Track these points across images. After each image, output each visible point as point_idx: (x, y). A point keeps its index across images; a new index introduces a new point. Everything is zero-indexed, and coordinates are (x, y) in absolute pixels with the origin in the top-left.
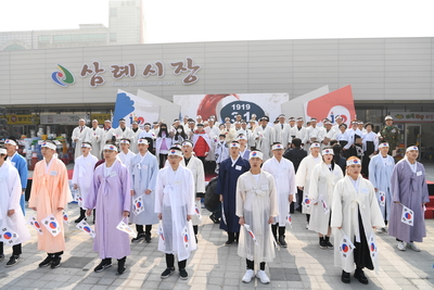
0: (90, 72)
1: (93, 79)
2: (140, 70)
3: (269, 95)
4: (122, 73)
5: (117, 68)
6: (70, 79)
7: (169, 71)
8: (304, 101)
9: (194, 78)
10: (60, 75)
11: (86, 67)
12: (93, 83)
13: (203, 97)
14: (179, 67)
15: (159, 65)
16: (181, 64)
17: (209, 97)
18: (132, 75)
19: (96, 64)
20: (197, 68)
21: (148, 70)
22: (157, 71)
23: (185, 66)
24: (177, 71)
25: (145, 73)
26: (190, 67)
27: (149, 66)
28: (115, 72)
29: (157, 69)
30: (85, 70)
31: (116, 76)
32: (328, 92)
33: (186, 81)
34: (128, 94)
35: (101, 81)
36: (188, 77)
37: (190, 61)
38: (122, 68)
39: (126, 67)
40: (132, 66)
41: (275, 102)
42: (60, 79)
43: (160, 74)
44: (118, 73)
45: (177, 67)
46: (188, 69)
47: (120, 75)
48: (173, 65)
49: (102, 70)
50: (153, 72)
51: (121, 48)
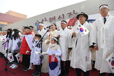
0: (44, 21)
2: (57, 18)
4: (52, 20)
5: (50, 18)
7: (66, 16)
11: (43, 19)
15: (63, 15)
16: (71, 13)
18: (55, 20)
19: (45, 18)
20: (77, 13)
21: (60, 17)
22: (62, 18)
23: (72, 13)
24: (69, 16)
25: (59, 19)
26: (74, 13)
27: (60, 16)
28: (50, 20)
29: (62, 17)
31: (50, 21)
37: (74, 11)
38: (52, 18)
39: (53, 18)
40: (55, 17)
44: (51, 20)
45: (69, 14)
46: (73, 14)
47: (51, 21)
48: (68, 14)
49: (47, 20)
50: (61, 18)
51: (52, 12)
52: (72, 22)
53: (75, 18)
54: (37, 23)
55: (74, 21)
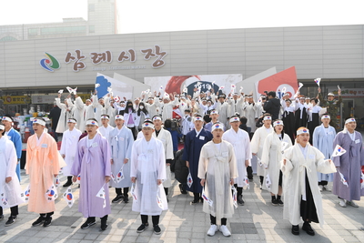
0: (73, 58)
1: (76, 64)
2: (115, 56)
3: (226, 76)
4: (100, 59)
5: (96, 55)
6: (56, 65)
7: (140, 57)
8: (255, 80)
9: (162, 63)
10: (48, 61)
11: (69, 54)
12: (75, 69)
13: (169, 78)
14: (149, 53)
15: (132, 52)
16: (150, 51)
17: (174, 78)
18: (109, 60)
19: (78, 52)
20: (164, 54)
21: (122, 56)
22: (130, 57)
23: (154, 52)
24: (147, 57)
25: (120, 59)
26: (158, 53)
27: (123, 53)
28: (94, 58)
29: (129, 55)
30: (69, 57)
31: (95, 62)
32: (275, 73)
33: (155, 65)
34: (106, 77)
35: (82, 66)
36: (157, 62)
37: (158, 48)
38: (100, 55)
39: (104, 54)
40: (108, 53)
41: (231, 82)
42: (48, 65)
43: (133, 59)
44: (97, 59)
45: (147, 54)
46: (156, 55)
47: (99, 61)
48: (143, 51)
49: (83, 57)
50: (127, 58)
51: (99, 38)
52: (176, 81)
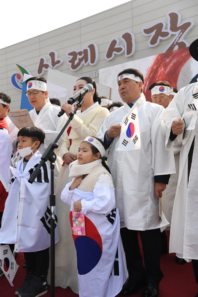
0: (47, 66)
2: (102, 51)
4: (81, 60)
5: (74, 54)
7: (141, 41)
11: (42, 60)
14: (157, 32)
15: (127, 37)
16: (160, 26)
18: (93, 61)
19: (52, 55)
20: (186, 26)
21: (113, 48)
22: (125, 49)
23: (167, 29)
24: (153, 41)
25: (109, 55)
26: (174, 28)
27: (114, 42)
28: (72, 61)
29: (124, 45)
30: (42, 65)
31: (74, 67)
36: (172, 47)
37: (174, 17)
38: (80, 53)
39: (86, 51)
40: (92, 47)
42: (18, 83)
43: (129, 50)
44: (76, 62)
45: (153, 34)
46: (171, 33)
47: (79, 64)
48: (147, 31)
49: (58, 62)
50: (119, 50)
51: (79, 24)
52: (166, 66)
53: (176, 48)
54: (19, 77)
55: (175, 61)
